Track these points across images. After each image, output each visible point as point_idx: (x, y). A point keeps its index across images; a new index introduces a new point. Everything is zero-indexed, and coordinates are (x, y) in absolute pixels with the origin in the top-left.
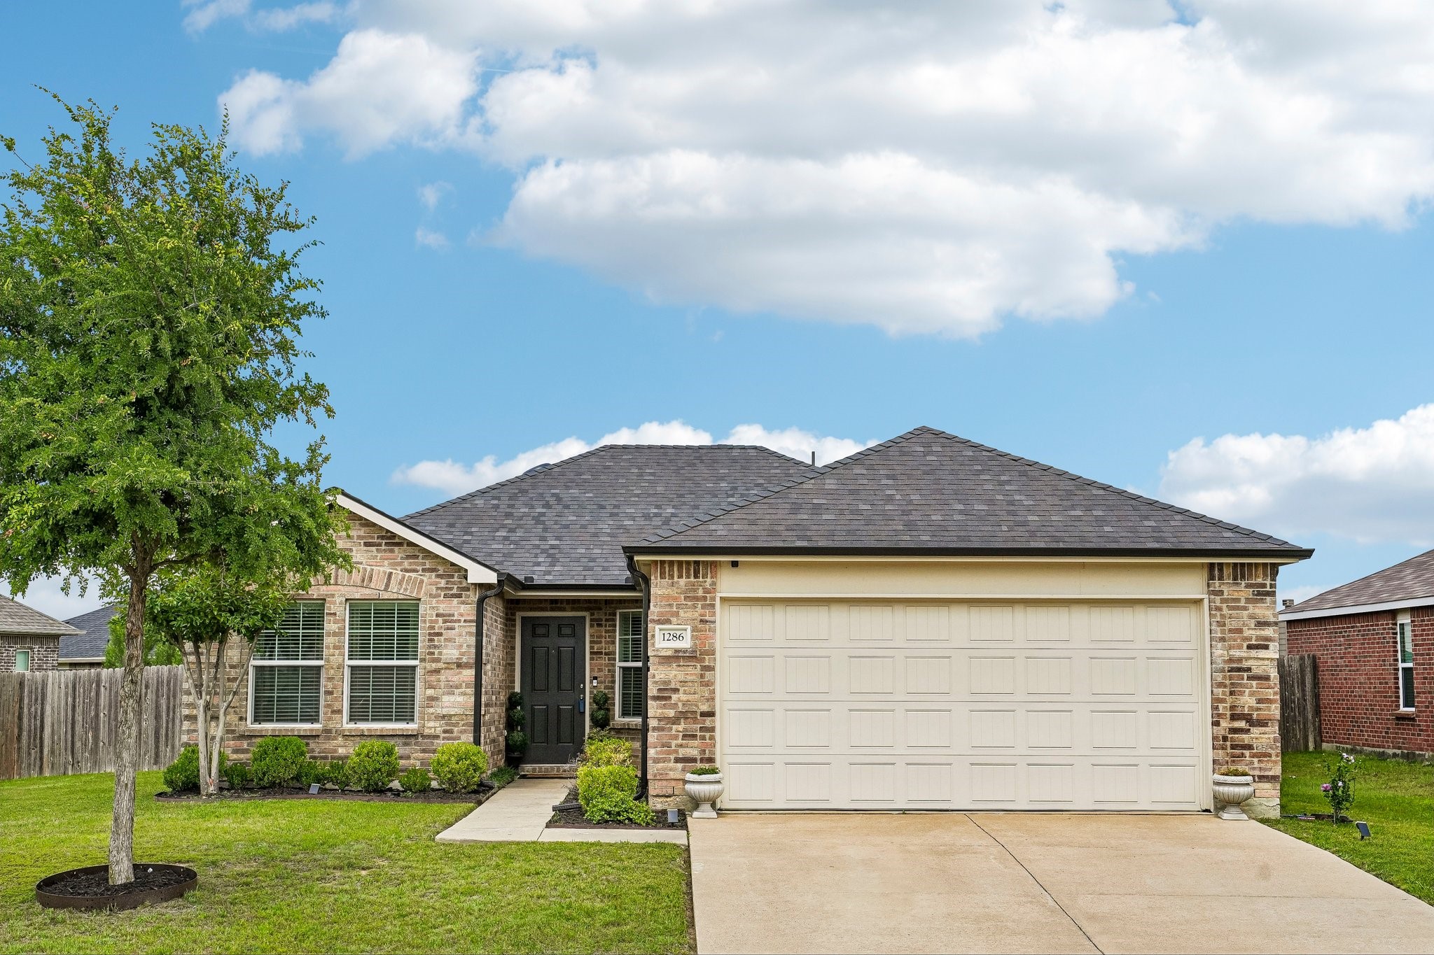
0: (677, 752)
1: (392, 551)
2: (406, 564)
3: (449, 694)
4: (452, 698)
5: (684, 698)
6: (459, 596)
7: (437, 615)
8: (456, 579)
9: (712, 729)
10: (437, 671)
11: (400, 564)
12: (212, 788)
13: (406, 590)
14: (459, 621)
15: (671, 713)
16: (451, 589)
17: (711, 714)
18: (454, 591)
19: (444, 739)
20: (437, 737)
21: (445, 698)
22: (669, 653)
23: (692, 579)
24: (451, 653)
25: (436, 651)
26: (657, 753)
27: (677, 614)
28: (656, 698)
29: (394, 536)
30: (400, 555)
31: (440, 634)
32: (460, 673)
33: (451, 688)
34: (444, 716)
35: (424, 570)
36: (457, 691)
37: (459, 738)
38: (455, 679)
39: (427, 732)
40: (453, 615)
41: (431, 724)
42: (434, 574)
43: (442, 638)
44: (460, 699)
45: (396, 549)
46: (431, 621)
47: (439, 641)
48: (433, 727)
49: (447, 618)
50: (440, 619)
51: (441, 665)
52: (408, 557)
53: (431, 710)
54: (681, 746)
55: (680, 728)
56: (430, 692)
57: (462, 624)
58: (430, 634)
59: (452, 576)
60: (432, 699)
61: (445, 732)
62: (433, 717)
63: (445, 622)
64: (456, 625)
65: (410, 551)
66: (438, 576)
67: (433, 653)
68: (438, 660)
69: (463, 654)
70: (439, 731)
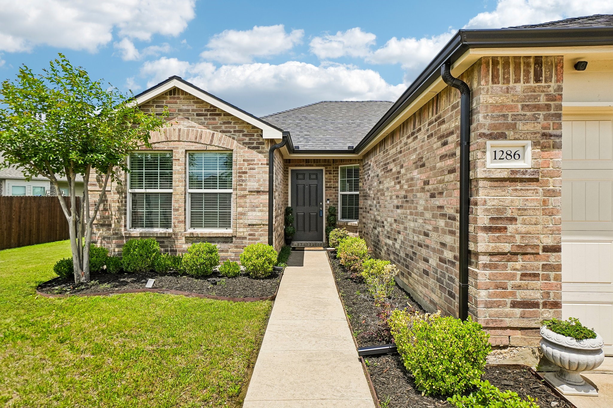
0: (513, 294)
1: (214, 119)
2: (223, 128)
3: (252, 211)
4: (254, 214)
5: (523, 229)
6: (258, 148)
7: (244, 161)
8: (255, 137)
9: (558, 268)
10: (244, 196)
11: (220, 127)
12: (84, 278)
13: (223, 144)
14: (258, 164)
15: (507, 247)
16: (253, 143)
17: (557, 249)
18: (255, 145)
19: (249, 239)
20: (245, 238)
21: (250, 213)
22: (505, 175)
23: (532, 84)
24: (252, 185)
25: (244, 184)
26: (490, 296)
27: (514, 127)
28: (487, 229)
29: (215, 108)
30: (219, 122)
31: (245, 173)
32: (259, 198)
33: (254, 207)
34: (249, 225)
35: (235, 131)
36: (257, 209)
37: (259, 239)
38: (256, 201)
39: (238, 235)
40: (254, 160)
41: (241, 230)
42: (241, 134)
43: (247, 175)
44: (260, 214)
45: (217, 118)
46: (240, 164)
47: (245, 177)
48: (243, 231)
49: (249, 162)
50: (246, 163)
51: (246, 192)
52: (224, 123)
53: (241, 221)
54: (519, 287)
55: (518, 265)
56: (240, 210)
57: (260, 166)
58: (239, 173)
59: (253, 135)
60: (242, 214)
61: (250, 235)
62: (242, 225)
63: (249, 165)
64: (256, 166)
65: (226, 119)
66: (244, 135)
67: (242, 185)
68: (245, 189)
69: (260, 185)
70: (246, 234)
